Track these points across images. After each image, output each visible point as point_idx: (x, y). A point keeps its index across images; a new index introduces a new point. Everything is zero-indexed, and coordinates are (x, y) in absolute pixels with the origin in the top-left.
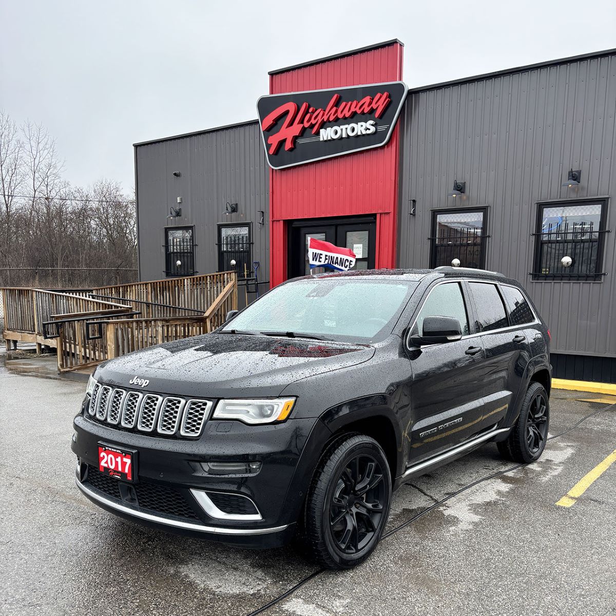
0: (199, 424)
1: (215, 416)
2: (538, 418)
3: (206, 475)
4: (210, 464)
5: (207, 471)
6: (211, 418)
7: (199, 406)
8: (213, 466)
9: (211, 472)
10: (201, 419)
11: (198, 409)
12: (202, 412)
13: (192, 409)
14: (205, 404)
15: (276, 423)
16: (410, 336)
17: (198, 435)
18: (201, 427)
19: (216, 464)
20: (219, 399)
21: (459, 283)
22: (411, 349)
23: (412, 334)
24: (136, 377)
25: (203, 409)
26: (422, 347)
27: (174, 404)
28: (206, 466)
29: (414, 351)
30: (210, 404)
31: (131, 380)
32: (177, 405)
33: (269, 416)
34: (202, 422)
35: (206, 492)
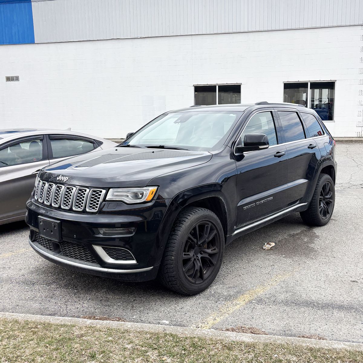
0: (97, 204)
1: (107, 199)
2: (327, 198)
3: (101, 236)
4: (104, 229)
5: (102, 233)
6: (104, 200)
7: (97, 193)
8: (106, 230)
9: (104, 234)
10: (98, 201)
11: (97, 195)
12: (99, 197)
13: (93, 195)
14: (101, 192)
15: (145, 202)
16: (236, 146)
17: (96, 211)
18: (98, 206)
19: (107, 229)
20: (109, 188)
21: (271, 112)
22: (236, 154)
23: (238, 145)
24: (61, 175)
25: (100, 195)
26: (244, 153)
27: (83, 192)
28: (102, 231)
29: (238, 155)
30: (104, 191)
31: (58, 178)
32: (84, 192)
33: (141, 198)
34: (99, 203)
35: (102, 247)
